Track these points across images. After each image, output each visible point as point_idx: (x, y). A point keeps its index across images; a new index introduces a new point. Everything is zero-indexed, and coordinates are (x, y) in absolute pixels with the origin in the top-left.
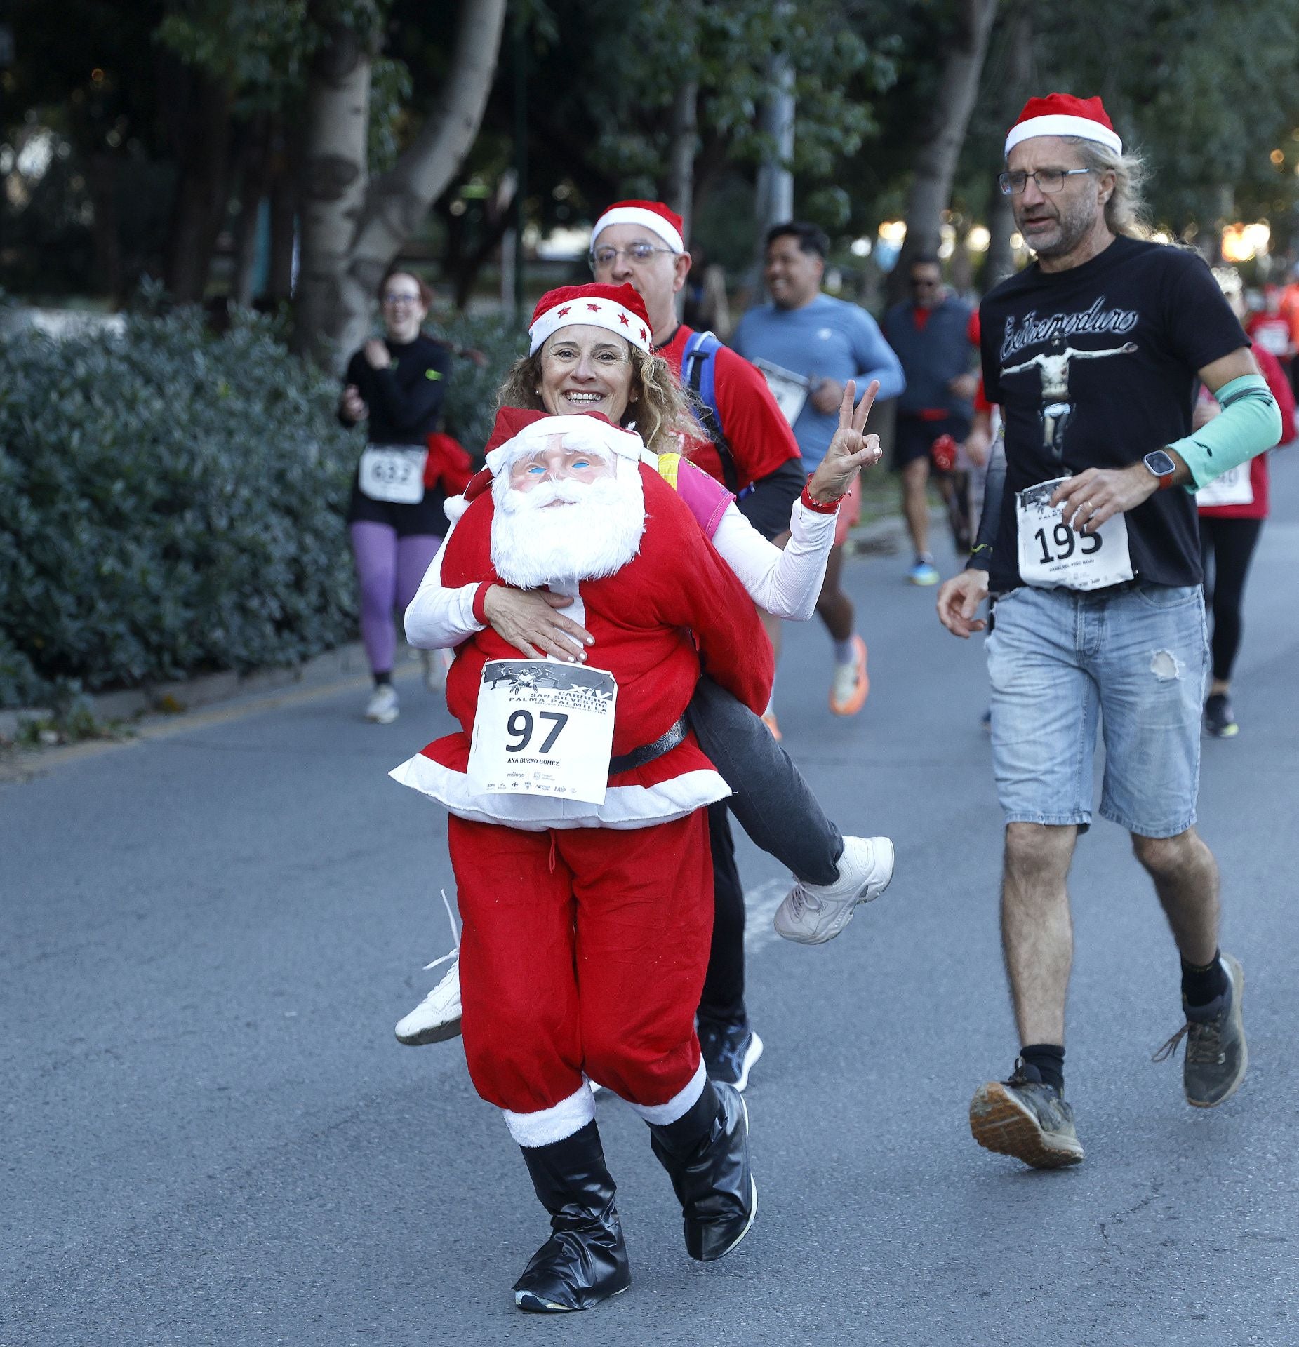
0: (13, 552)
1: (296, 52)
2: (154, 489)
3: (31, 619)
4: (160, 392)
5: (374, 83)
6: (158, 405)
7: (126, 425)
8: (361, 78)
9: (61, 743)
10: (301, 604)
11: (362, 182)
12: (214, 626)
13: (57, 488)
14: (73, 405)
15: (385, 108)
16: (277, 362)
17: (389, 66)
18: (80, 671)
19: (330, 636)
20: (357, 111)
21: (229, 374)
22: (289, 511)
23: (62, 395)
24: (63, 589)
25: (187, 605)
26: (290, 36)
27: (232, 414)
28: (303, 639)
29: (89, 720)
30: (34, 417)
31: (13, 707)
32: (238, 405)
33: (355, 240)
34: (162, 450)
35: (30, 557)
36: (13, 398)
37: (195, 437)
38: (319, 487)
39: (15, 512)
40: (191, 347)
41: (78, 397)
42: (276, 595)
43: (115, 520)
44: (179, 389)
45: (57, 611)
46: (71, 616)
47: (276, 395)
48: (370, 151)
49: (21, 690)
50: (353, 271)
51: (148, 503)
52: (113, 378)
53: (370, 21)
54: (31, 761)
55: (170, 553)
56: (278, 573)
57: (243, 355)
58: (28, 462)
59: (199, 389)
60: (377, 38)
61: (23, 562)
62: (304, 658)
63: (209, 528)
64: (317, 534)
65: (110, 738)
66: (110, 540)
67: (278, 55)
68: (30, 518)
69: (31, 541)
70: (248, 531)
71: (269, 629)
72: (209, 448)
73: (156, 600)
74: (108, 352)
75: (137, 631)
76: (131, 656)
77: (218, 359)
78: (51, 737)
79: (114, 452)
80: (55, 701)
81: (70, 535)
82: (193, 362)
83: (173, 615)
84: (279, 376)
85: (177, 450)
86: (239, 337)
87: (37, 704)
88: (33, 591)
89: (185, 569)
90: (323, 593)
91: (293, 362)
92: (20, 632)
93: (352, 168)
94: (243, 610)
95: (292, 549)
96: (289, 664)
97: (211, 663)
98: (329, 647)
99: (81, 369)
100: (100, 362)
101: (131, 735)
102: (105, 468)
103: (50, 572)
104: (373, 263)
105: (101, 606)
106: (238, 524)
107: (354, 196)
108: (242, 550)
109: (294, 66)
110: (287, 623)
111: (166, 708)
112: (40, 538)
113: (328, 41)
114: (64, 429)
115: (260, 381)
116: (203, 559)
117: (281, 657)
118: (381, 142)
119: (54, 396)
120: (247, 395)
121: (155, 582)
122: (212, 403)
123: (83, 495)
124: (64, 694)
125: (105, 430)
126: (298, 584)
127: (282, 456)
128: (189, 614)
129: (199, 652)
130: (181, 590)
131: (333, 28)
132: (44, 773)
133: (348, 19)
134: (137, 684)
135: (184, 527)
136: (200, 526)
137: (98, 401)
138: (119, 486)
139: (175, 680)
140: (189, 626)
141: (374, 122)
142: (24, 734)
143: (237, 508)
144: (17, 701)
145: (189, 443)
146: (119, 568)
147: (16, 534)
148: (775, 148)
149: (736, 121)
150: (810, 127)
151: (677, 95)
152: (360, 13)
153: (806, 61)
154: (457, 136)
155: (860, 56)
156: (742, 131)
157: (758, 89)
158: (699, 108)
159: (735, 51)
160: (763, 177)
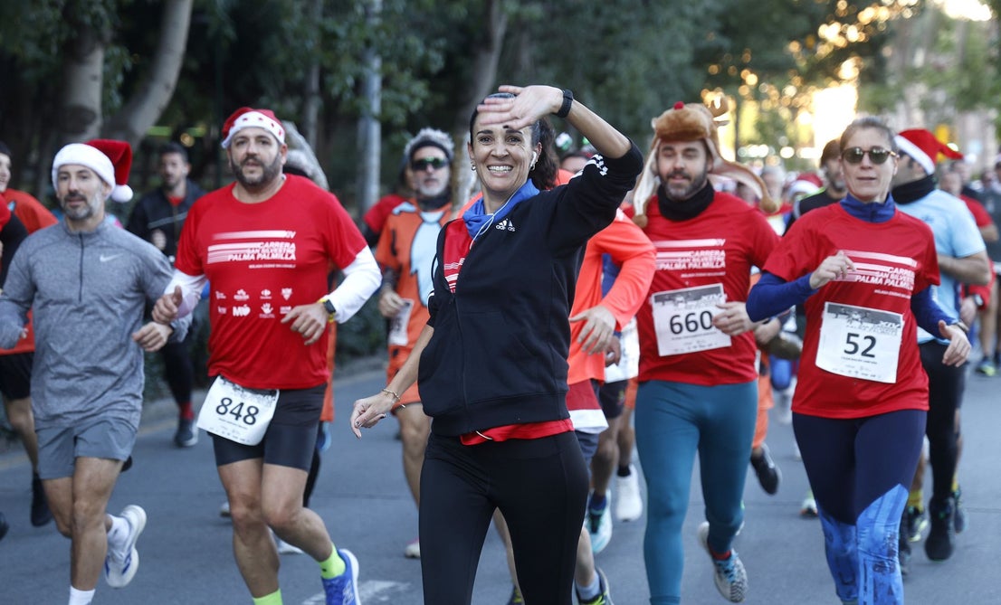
1: (54, 40)
5: (106, 61)
8: (98, 58)
11: (98, 122)
15: (115, 77)
17: (116, 51)
20: (94, 78)
26: (49, 30)
48: (104, 104)
53: (102, 21)
60: (108, 32)
67: (43, 42)
93: (92, 113)
107: (93, 132)
109: (54, 49)
113: (75, 34)
118: (111, 98)
131: (79, 26)
133: (87, 20)
141: (106, 86)
148: (369, 106)
149: (344, 88)
150: (391, 95)
151: (307, 71)
152: (95, 16)
153: (387, 53)
154: (160, 95)
155: (420, 51)
156: (348, 96)
157: (357, 68)
158: (322, 83)
159: (342, 46)
160: (361, 125)
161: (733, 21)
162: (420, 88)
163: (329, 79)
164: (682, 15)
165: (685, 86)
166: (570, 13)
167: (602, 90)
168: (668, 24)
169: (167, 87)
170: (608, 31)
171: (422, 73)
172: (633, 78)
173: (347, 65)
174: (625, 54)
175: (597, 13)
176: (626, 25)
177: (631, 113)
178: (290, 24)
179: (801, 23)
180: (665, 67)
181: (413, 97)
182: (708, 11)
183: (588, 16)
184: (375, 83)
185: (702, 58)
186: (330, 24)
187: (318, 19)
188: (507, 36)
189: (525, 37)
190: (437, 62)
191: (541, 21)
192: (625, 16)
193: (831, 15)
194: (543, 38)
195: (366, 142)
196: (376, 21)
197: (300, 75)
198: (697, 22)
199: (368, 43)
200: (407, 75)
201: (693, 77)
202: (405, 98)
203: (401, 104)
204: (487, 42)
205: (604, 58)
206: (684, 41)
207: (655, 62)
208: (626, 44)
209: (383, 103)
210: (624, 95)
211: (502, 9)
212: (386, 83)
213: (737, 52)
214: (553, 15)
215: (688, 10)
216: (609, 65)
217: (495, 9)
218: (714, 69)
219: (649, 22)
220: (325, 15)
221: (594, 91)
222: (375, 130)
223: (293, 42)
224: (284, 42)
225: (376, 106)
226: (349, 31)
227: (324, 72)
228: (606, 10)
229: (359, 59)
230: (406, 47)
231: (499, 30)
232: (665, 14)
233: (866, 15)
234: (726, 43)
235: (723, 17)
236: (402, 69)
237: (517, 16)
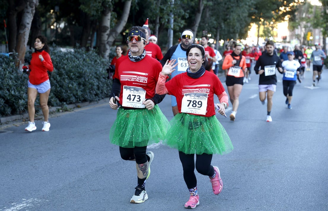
0: (56, 83)
1: (100, 10)
2: (77, 74)
3: (59, 93)
4: (78, 60)
5: (111, 15)
6: (78, 62)
7: (73, 65)
8: (109, 14)
9: (62, 112)
10: (99, 92)
11: (109, 30)
12: (85, 95)
13: (63, 74)
14: (65, 62)
15: (113, 19)
16: (96, 56)
17: (114, 13)
18: (66, 101)
19: (103, 97)
20: (109, 19)
21: (89, 58)
22: (97, 78)
23: (64, 60)
24: (63, 89)
25: (82, 92)
26: (99, 8)
27: (89, 64)
28: (99, 97)
29: (67, 108)
30: (60, 63)
31: (56, 106)
32: (90, 62)
33: (108, 38)
34: (78, 69)
35: (59, 84)
36: (57, 60)
37: (83, 67)
38: (102, 75)
39: (56, 77)
40: (83, 53)
41: (66, 61)
42: (95, 91)
43: (71, 79)
44: (81, 60)
45: (62, 92)
46: (64, 93)
47: (96, 61)
48: (110, 25)
49: (57, 104)
50: (108, 43)
51: (76, 76)
52: (72, 58)
53: (111, 6)
54: (58, 114)
55: (79, 84)
56: (95, 87)
57: (91, 55)
58: (58, 70)
59: (84, 60)
60: (112, 9)
61: (57, 85)
62: (99, 100)
63: (85, 80)
64: (101, 82)
65: (70, 111)
66: (70, 82)
67: (97, 11)
68: (59, 78)
69: (59, 82)
70: (91, 81)
71: (94, 95)
72: (85, 68)
73: (77, 91)
74: (71, 54)
75: (74, 95)
76: (73, 99)
77: (87, 55)
78: (61, 111)
79: (71, 69)
80: (62, 105)
81: (65, 81)
82: (83, 56)
83: (79, 93)
84: (96, 58)
85: (81, 69)
86: (90, 52)
87: (59, 106)
88: (59, 89)
89: (81, 86)
90: (102, 90)
91: (98, 56)
92: (57, 95)
93: (108, 27)
94: (90, 93)
95: (97, 84)
96: (97, 101)
97: (85, 100)
98: (103, 98)
99: (67, 57)
100: (70, 56)
101: (73, 111)
102: (70, 71)
103: (61, 86)
104: (111, 42)
105: (69, 91)
106: (89, 80)
107: (108, 32)
108: (90, 84)
109: (99, 13)
110: (96, 95)
111: (78, 107)
112: (60, 81)
113: (104, 9)
114: (64, 65)
115: (93, 59)
116: (84, 85)
117: (96, 100)
118: (112, 24)
119: (63, 60)
120: (91, 61)
121: (77, 88)
122: (86, 62)
123: (67, 75)
124: (63, 104)
125: (70, 65)
126: (98, 89)
127: (96, 70)
128: (82, 93)
129: (83, 99)
130: (81, 89)
131: (105, 7)
132: (60, 116)
133: (108, 6)
134: (74, 103)
135: (82, 80)
136: (84, 80)
137: (69, 61)
138: (72, 74)
139: (80, 103)
140: (82, 95)
141: (111, 21)
142: (57, 110)
143: (89, 77)
144: (56, 105)
145: (83, 68)
146: (72, 86)
147: (57, 81)
148: (171, 26)
149: (165, 22)
150: (176, 23)
151: (156, 18)
152: (109, 5)
153: (175, 14)
154: (123, 23)
155: (183, 13)
156: (166, 24)
157: (168, 17)
158: (160, 20)
159: (165, 12)
160: (169, 30)
161: (258, 6)
162: (183, 22)
163: (161, 20)
164: (246, 4)
165: (246, 22)
166: (219, 4)
167: (226, 22)
168: (242, 7)
169: (125, 22)
170: (228, 8)
171: (183, 18)
172: (234, 20)
173: (166, 16)
174: (232, 14)
175: (225, 4)
176: (232, 7)
177: (233, 28)
178: (153, 7)
179: (275, 6)
180: (241, 17)
181: (181, 24)
182: (252, 4)
183: (223, 5)
184: (172, 21)
185: (250, 15)
186: (162, 7)
187: (159, 5)
188: (204, 9)
189: (208, 10)
190: (187, 16)
191: (212, 6)
192: (232, 5)
193: (282, 5)
194: (212, 10)
195: (170, 35)
196: (173, 6)
197: (155, 19)
198: (249, 6)
199: (171, 11)
200: (180, 19)
201: (249, 20)
202: (180, 24)
203: (179, 26)
204: (199, 11)
205: (227, 15)
206: (246, 11)
207: (239, 16)
208: (232, 12)
209: (174, 25)
210: (231, 24)
211: (203, 3)
212: (175, 21)
213: (259, 13)
214: (215, 4)
215: (248, 3)
216: (228, 16)
217: (201, 3)
218: (253, 17)
219: (238, 6)
220: (161, 5)
221: (224, 23)
222: (172, 32)
223: (153, 11)
224: (151, 11)
225: (172, 26)
226: (167, 8)
227: (160, 18)
228: (228, 3)
229: (168, 15)
230: (180, 12)
231: (202, 8)
232: (242, 4)
233: (291, 5)
234: (256, 11)
235: (256, 5)
236: (179, 17)
237: (206, 5)
